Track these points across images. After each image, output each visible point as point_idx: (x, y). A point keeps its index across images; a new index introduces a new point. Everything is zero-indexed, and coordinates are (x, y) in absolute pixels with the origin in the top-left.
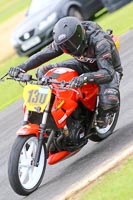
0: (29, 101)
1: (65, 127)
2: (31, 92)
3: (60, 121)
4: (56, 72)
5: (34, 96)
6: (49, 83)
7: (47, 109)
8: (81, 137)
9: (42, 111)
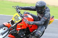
0: (14, 17)
1: (19, 31)
2: (17, 16)
3: (18, 29)
4: (28, 16)
5: (16, 17)
6: (23, 17)
7: (17, 23)
8: (21, 36)
9: (15, 22)
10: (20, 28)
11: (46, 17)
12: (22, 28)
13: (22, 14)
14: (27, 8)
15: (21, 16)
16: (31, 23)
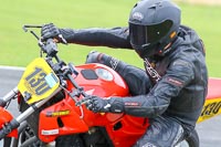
0: (27, 79)
2: (38, 70)
3: (44, 132)
5: (37, 77)
6: (66, 78)
9: (29, 102)
10: (56, 132)
11: (180, 78)
12: (64, 129)
13: (63, 64)
14: (96, 34)
15: (57, 72)
16: (100, 105)
